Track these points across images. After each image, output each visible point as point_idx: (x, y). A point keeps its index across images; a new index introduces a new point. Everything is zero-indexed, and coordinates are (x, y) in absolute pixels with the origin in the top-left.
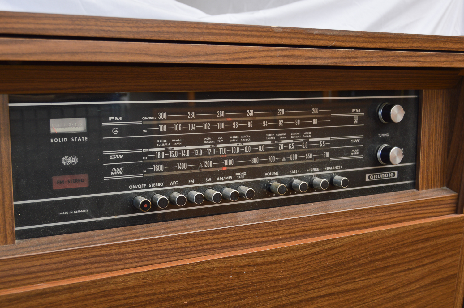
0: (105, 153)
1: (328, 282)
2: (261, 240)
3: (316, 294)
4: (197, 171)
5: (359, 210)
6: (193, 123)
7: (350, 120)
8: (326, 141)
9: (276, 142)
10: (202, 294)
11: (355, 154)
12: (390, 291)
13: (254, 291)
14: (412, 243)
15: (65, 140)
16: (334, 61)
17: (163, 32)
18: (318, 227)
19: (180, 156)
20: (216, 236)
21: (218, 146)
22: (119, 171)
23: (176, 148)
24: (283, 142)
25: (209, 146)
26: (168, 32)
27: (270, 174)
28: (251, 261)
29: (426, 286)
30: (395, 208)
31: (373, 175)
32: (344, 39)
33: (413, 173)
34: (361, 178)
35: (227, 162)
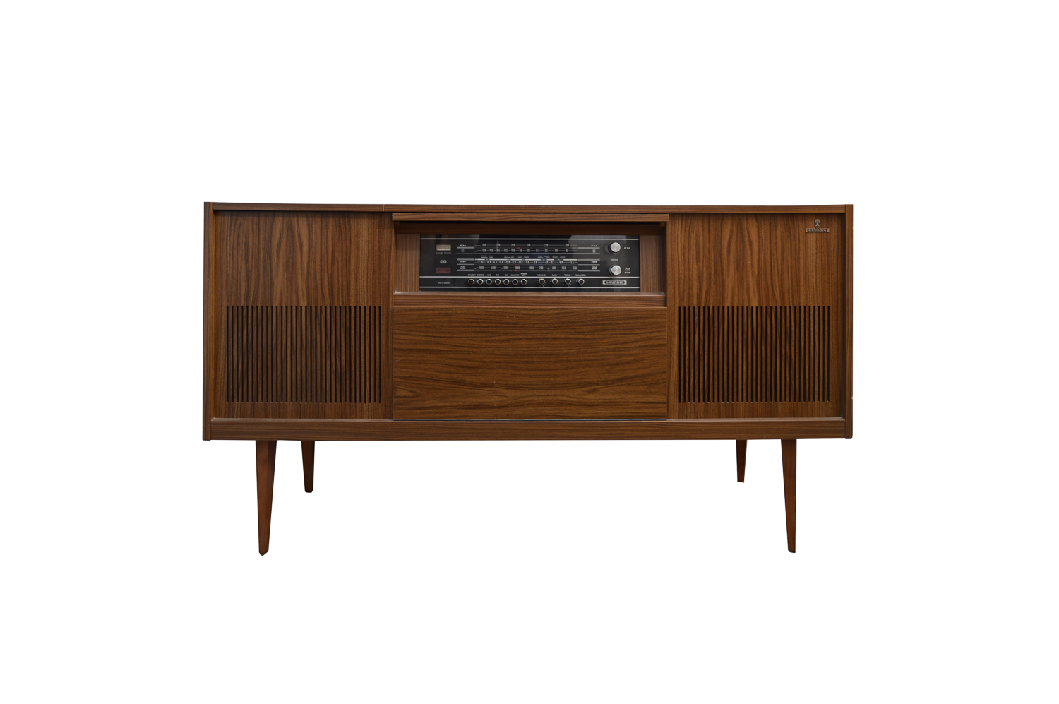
0: (458, 260)
1: (565, 331)
2: (528, 304)
3: (558, 336)
4: (501, 270)
5: (588, 297)
6: (499, 249)
7: (591, 251)
8: (574, 261)
9: (544, 260)
10: (493, 323)
11: (595, 269)
12: (611, 345)
13: (520, 327)
14: (624, 319)
15: (442, 254)
19: (492, 263)
21: (512, 260)
22: (464, 267)
23: (490, 260)
24: (548, 260)
25: (507, 260)
27: (540, 275)
28: (518, 311)
29: (640, 347)
30: (615, 299)
31: (608, 282)
32: (560, 209)
33: (638, 282)
34: (599, 282)
35: (516, 268)
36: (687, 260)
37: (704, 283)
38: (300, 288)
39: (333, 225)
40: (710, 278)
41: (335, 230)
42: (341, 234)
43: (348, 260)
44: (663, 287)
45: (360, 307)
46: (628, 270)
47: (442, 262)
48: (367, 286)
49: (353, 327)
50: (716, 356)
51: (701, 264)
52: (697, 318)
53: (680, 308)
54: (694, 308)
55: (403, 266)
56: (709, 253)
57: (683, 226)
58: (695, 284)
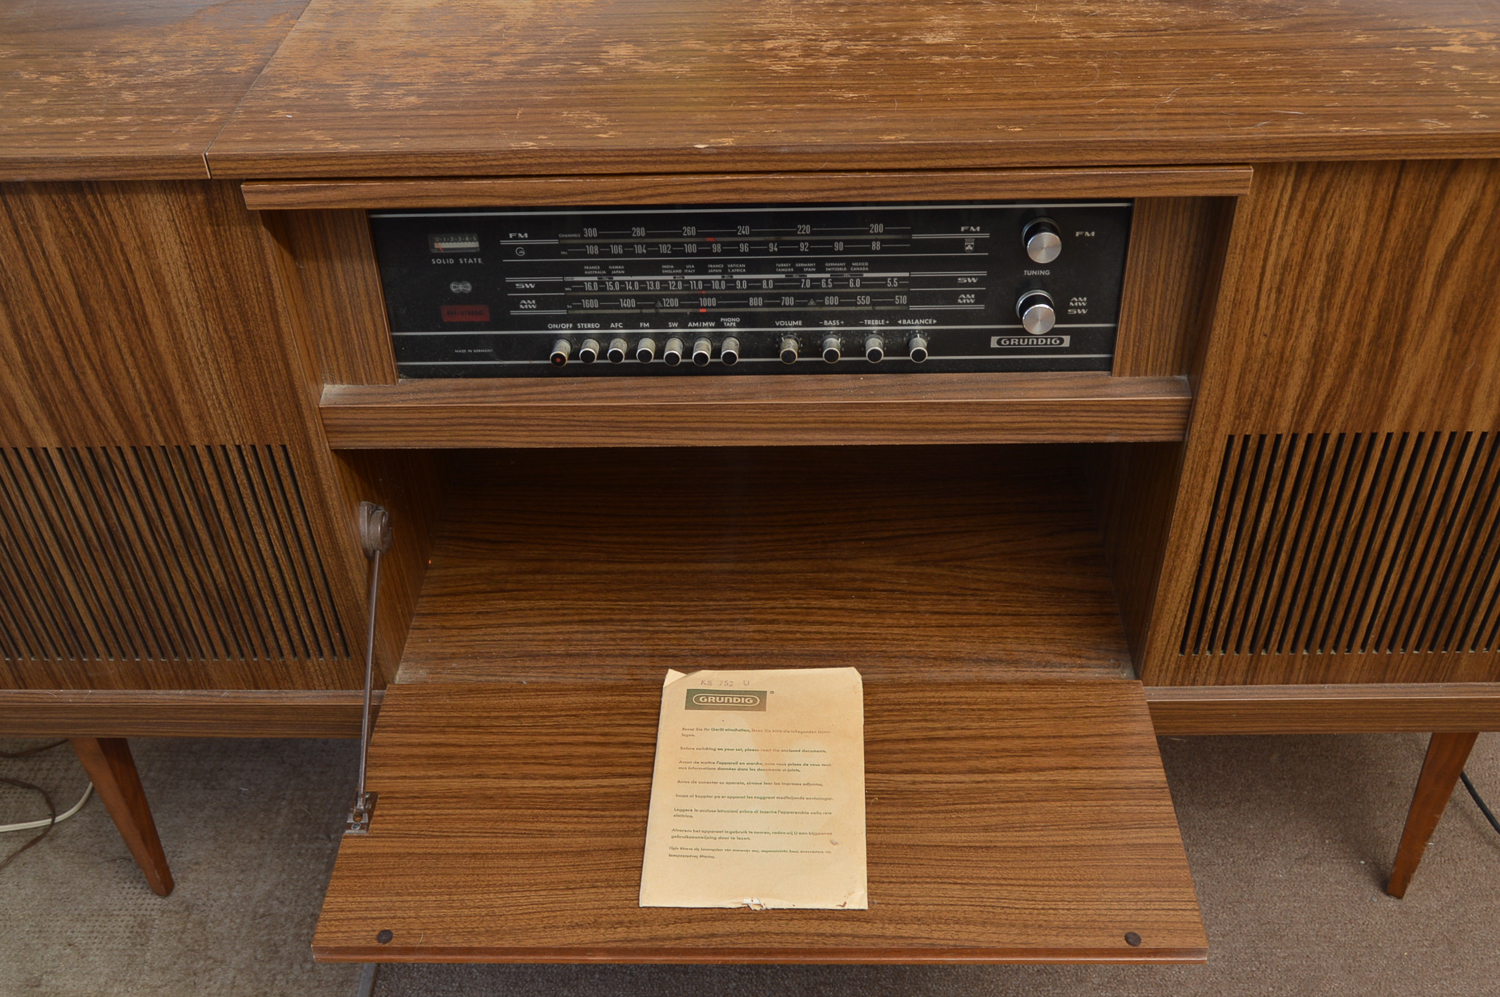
0: (509, 280)
2: (743, 426)
4: (653, 311)
5: (939, 404)
6: (642, 244)
7: (956, 245)
8: (900, 279)
9: (795, 276)
11: (967, 302)
15: (452, 261)
16: (825, 194)
17: (513, 165)
18: (852, 419)
19: (622, 289)
20: (665, 413)
21: (687, 277)
22: (532, 304)
23: (615, 278)
24: (809, 276)
25: (671, 278)
26: (521, 165)
27: (785, 323)
30: (1024, 408)
31: (1009, 340)
32: (847, 157)
33: (1108, 342)
34: (980, 342)
35: (705, 302)
36: (1286, 304)
37: (1329, 371)
38: (20, 400)
39: (49, 217)
40: (1353, 355)
41: (62, 231)
42: (90, 244)
43: (141, 323)
44: (1190, 357)
45: (224, 447)
46: (1079, 304)
47: (457, 288)
48: (226, 393)
49: (218, 497)
50: (1314, 554)
51: (1334, 314)
52: (1279, 463)
53: (1231, 438)
54: (1278, 437)
55: (331, 310)
56: (1371, 280)
57: (1300, 197)
58: (1299, 372)
